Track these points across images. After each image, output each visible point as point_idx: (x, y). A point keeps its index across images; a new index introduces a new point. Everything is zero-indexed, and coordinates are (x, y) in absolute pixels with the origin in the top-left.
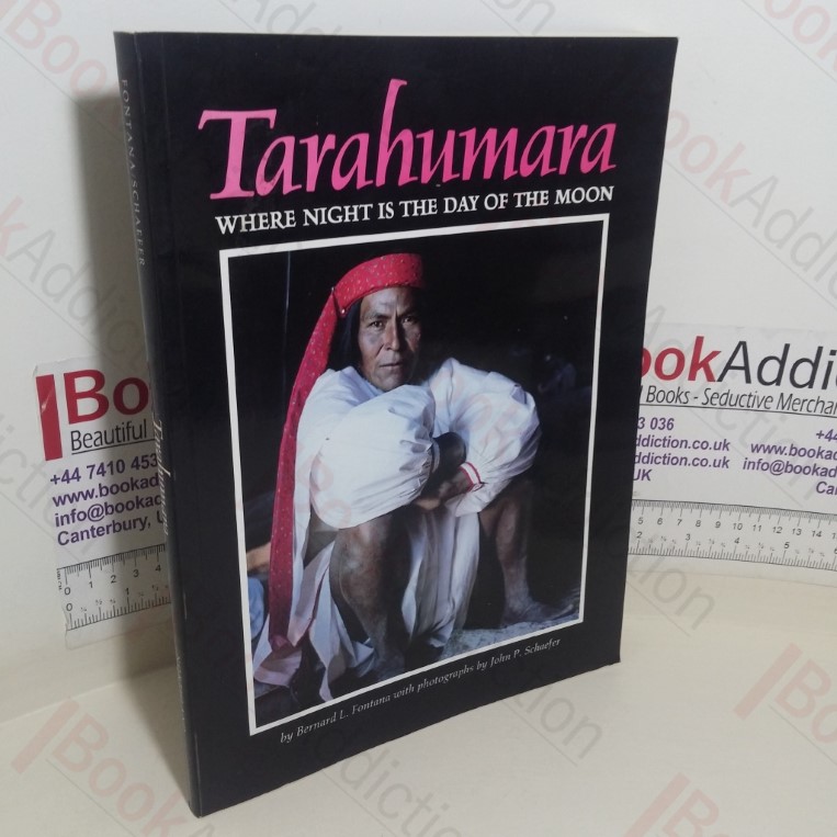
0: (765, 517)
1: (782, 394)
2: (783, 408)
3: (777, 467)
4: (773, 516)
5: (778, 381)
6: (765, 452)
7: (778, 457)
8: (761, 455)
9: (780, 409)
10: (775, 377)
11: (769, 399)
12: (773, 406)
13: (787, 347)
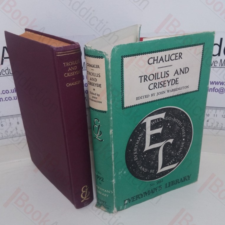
0: (218, 111)
1: (221, 60)
2: (222, 65)
3: (221, 91)
4: (221, 111)
5: (219, 54)
6: (216, 84)
7: (222, 86)
8: (214, 85)
9: (221, 66)
10: (217, 52)
11: (216, 62)
12: (218, 65)
13: (222, 39)
